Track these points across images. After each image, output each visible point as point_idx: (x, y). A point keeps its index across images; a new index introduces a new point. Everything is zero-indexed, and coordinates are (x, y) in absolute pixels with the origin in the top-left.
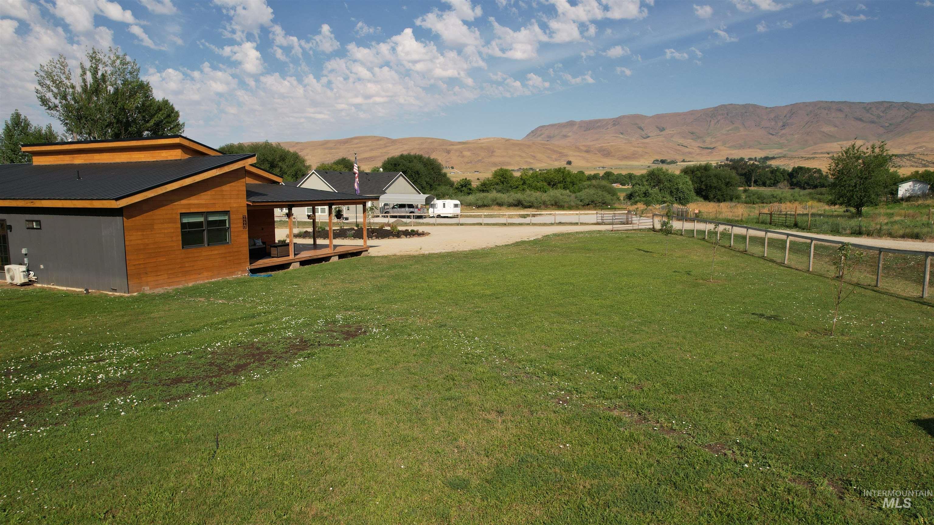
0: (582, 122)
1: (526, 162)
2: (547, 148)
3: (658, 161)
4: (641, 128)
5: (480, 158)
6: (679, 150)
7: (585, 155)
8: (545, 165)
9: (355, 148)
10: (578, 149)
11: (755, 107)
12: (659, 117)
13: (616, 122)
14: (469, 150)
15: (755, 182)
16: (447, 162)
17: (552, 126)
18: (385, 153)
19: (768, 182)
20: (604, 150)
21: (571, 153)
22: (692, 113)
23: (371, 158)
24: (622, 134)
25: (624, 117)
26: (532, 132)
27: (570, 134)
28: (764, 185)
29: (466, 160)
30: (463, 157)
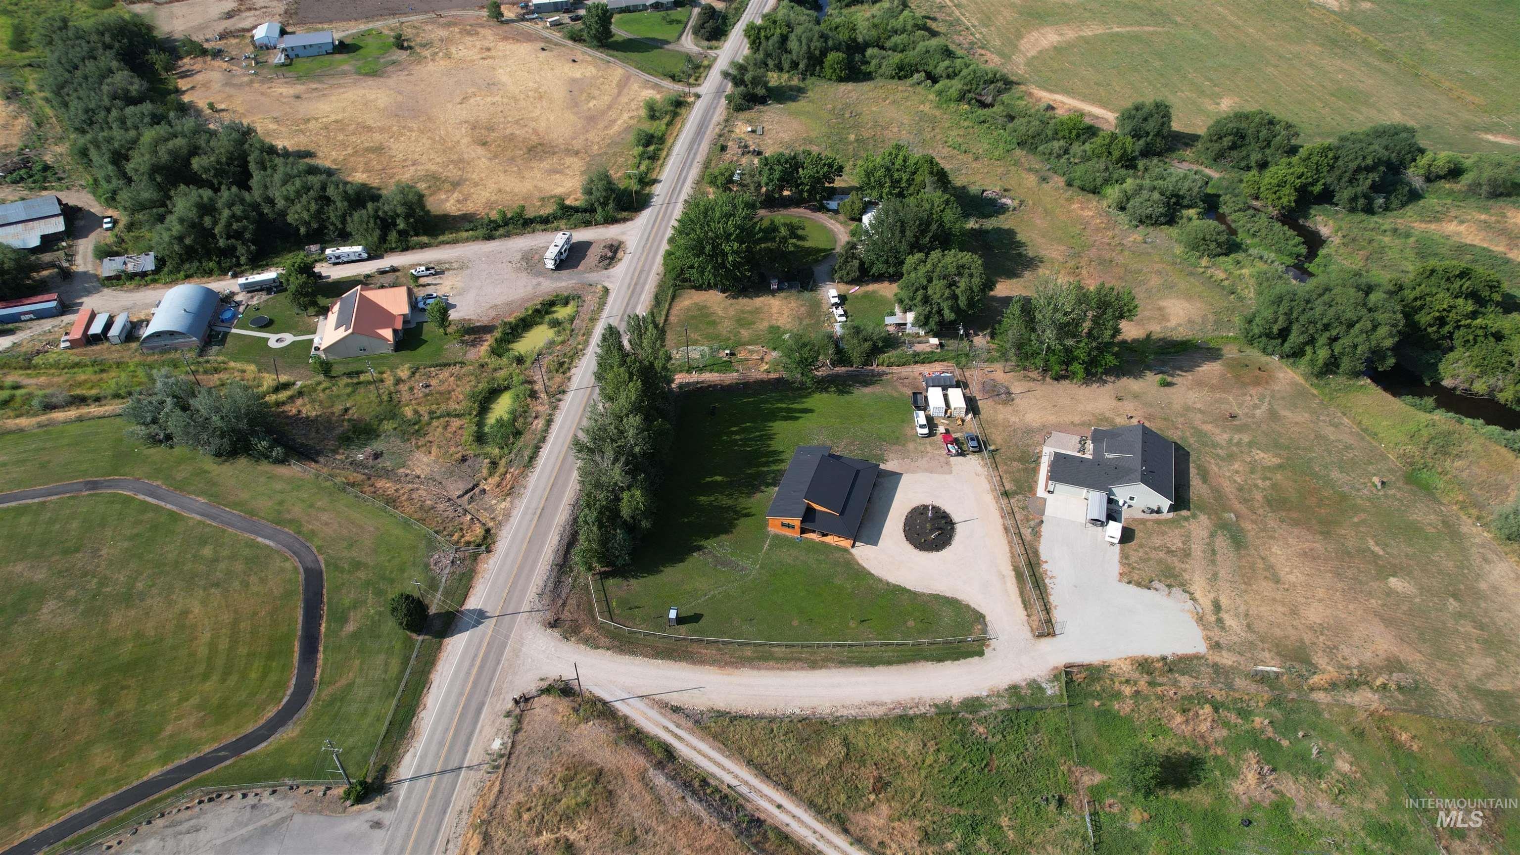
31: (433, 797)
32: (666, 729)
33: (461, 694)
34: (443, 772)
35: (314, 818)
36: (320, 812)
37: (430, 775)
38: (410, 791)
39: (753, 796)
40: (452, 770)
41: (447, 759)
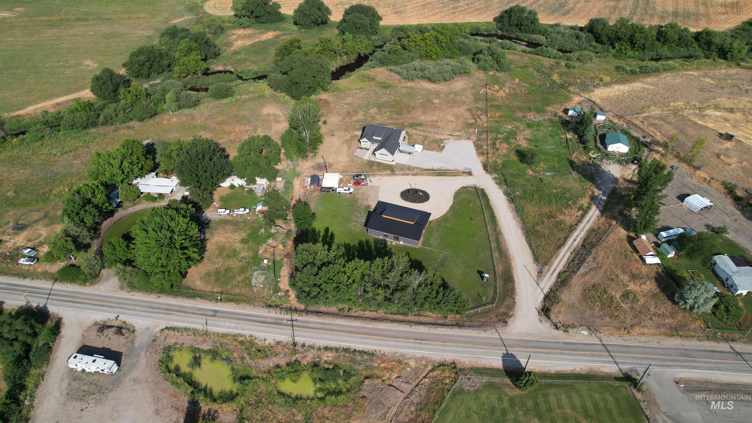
31: (622, 352)
32: (552, 274)
33: (562, 354)
34: (608, 351)
35: (659, 401)
36: (655, 400)
37: (612, 356)
38: (623, 363)
39: (573, 247)
40: (605, 347)
41: (601, 351)
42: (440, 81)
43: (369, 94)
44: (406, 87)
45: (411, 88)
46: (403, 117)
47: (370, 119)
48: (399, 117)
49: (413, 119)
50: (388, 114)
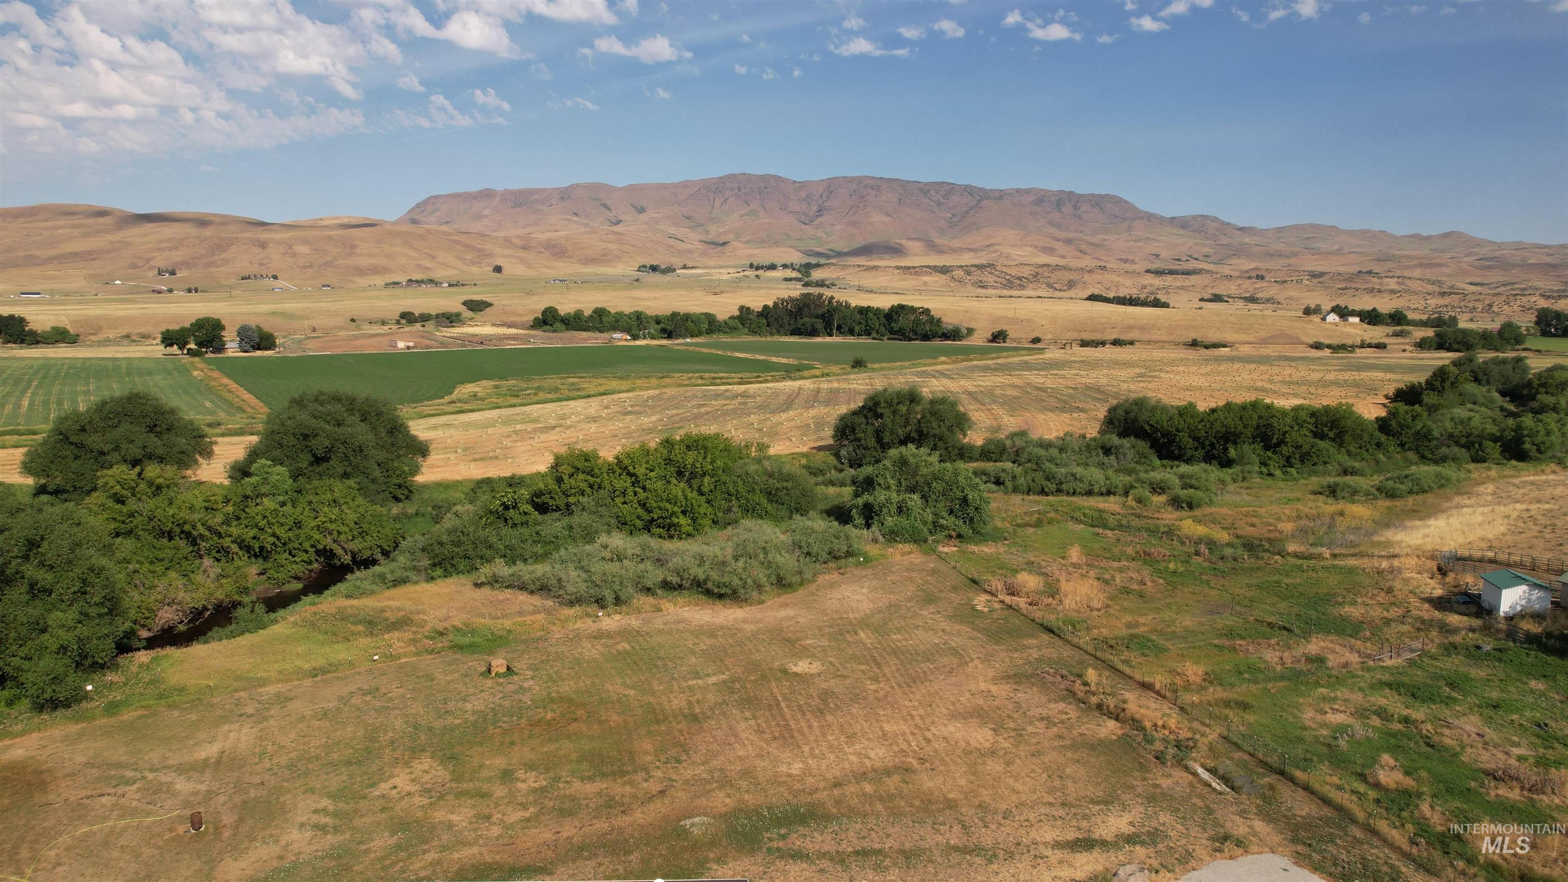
0: (507, 191)
1: (419, 266)
2: (454, 241)
3: (645, 266)
4: (606, 206)
5: (329, 259)
6: (672, 247)
7: (522, 254)
8: (455, 272)
9: (45, 229)
10: (508, 242)
11: (777, 178)
12: (633, 188)
13: (565, 194)
14: (306, 242)
15: (839, 328)
16: (262, 265)
17: (456, 196)
18: (119, 242)
19: (857, 328)
20: (555, 246)
21: (498, 250)
22: (686, 184)
23: (89, 253)
24: (576, 214)
25: (578, 185)
26: (418, 206)
27: (487, 212)
28: (851, 332)
29: (302, 262)
30: (294, 255)
42: (759, 587)
43: (373, 691)
44: (598, 636)
45: (624, 634)
46: (653, 787)
47: (381, 842)
48: (619, 789)
49: (725, 782)
50: (529, 781)
